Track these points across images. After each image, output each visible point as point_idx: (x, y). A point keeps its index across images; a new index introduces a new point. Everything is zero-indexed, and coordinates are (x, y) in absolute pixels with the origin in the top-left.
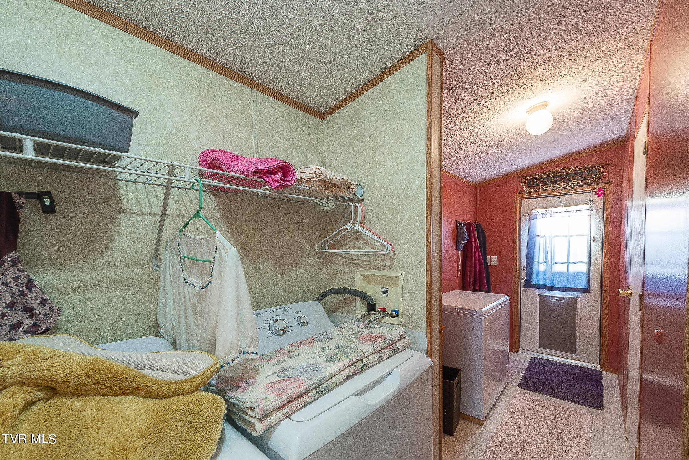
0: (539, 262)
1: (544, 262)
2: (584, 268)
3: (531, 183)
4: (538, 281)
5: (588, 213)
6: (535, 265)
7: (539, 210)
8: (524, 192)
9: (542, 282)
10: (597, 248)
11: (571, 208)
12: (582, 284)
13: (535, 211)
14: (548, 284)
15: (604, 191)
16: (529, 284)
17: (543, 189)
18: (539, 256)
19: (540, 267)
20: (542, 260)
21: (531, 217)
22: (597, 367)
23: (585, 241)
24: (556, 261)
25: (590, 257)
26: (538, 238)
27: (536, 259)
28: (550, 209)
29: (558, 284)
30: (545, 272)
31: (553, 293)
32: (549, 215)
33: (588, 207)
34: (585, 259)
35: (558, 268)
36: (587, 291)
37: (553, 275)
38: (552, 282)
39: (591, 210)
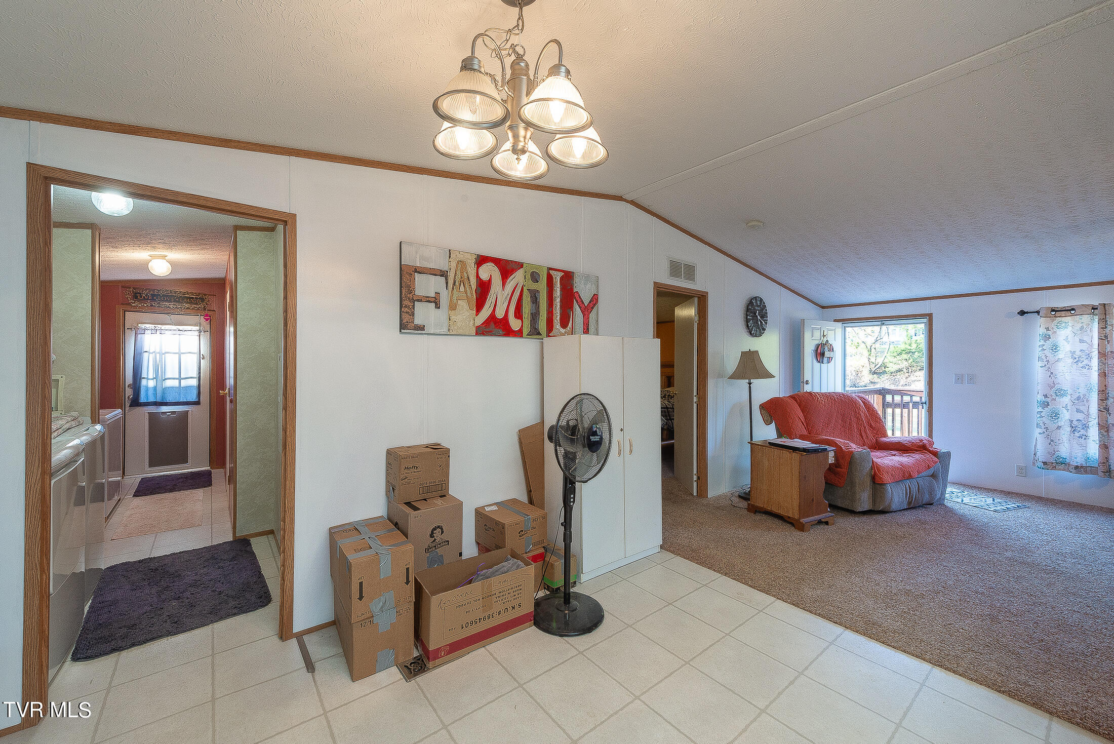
0: (148, 379)
1: (154, 379)
2: (194, 382)
3: (136, 296)
4: (147, 400)
5: (197, 333)
6: (144, 382)
7: (147, 326)
8: (129, 304)
9: (151, 399)
10: (205, 364)
11: (181, 328)
12: (193, 397)
13: (143, 326)
14: (159, 400)
15: (210, 316)
16: (136, 402)
17: (152, 306)
18: (148, 371)
19: (148, 383)
20: (151, 376)
21: (137, 332)
22: (208, 468)
23: (195, 358)
24: (167, 377)
25: (200, 373)
26: (145, 355)
27: (144, 375)
28: (159, 326)
29: (170, 399)
30: (155, 388)
31: (164, 409)
32: (158, 332)
33: (198, 328)
34: (195, 374)
35: (169, 383)
36: (197, 403)
37: (165, 390)
38: (163, 397)
39: (200, 331)
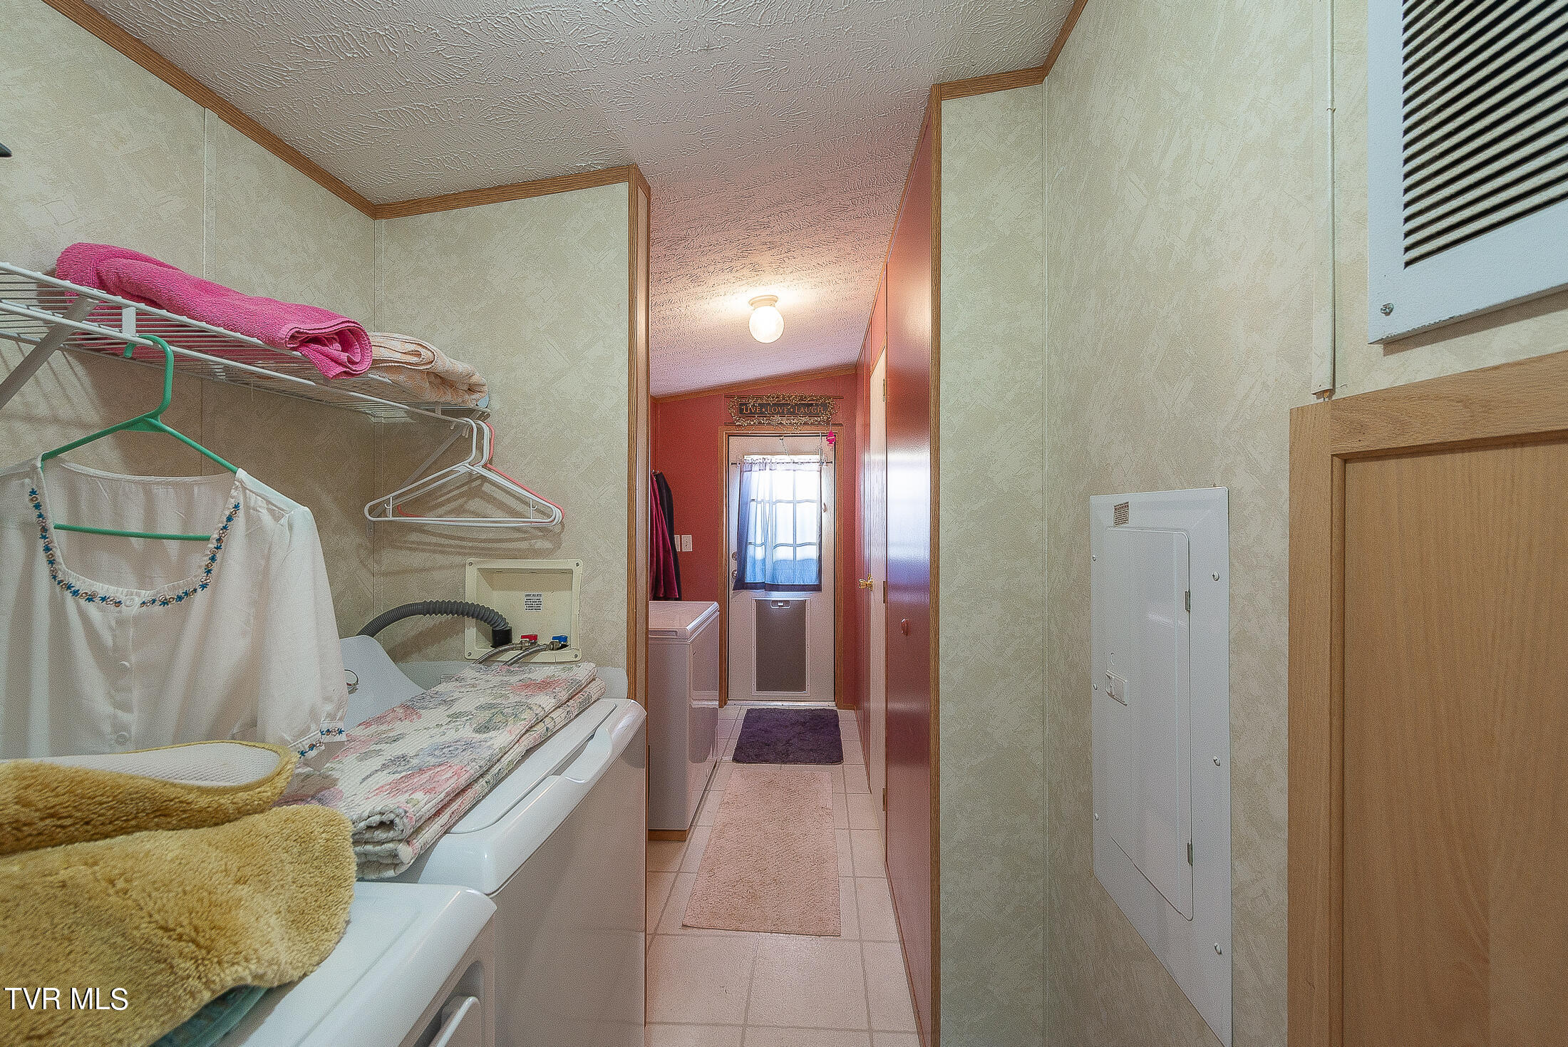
0: (755, 545)
1: (762, 544)
2: (812, 553)
3: (742, 411)
4: (755, 579)
5: (816, 466)
6: (750, 549)
7: (755, 457)
8: (733, 424)
9: (759, 579)
10: (828, 519)
11: (796, 458)
12: (811, 579)
13: (749, 458)
14: (768, 581)
15: (835, 436)
16: (741, 584)
17: (760, 423)
18: (756, 535)
19: (756, 553)
20: (759, 541)
21: (744, 468)
22: (830, 705)
23: (814, 508)
24: (778, 542)
25: (821, 535)
26: (753, 504)
27: (751, 540)
28: (769, 457)
29: (782, 580)
30: (764, 560)
31: (776, 596)
32: (768, 467)
33: (817, 458)
34: (815, 539)
35: (784, 554)
36: (817, 588)
37: (776, 564)
38: (774, 577)
39: (821, 463)
